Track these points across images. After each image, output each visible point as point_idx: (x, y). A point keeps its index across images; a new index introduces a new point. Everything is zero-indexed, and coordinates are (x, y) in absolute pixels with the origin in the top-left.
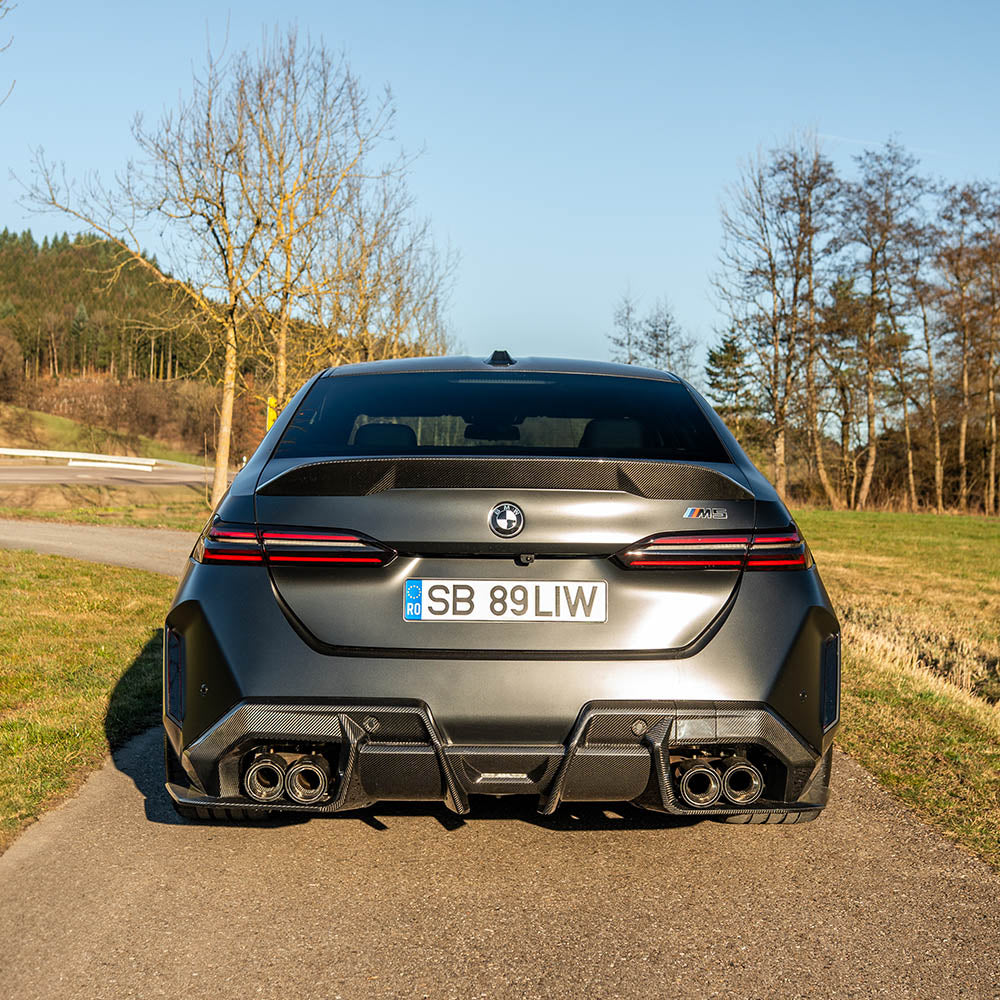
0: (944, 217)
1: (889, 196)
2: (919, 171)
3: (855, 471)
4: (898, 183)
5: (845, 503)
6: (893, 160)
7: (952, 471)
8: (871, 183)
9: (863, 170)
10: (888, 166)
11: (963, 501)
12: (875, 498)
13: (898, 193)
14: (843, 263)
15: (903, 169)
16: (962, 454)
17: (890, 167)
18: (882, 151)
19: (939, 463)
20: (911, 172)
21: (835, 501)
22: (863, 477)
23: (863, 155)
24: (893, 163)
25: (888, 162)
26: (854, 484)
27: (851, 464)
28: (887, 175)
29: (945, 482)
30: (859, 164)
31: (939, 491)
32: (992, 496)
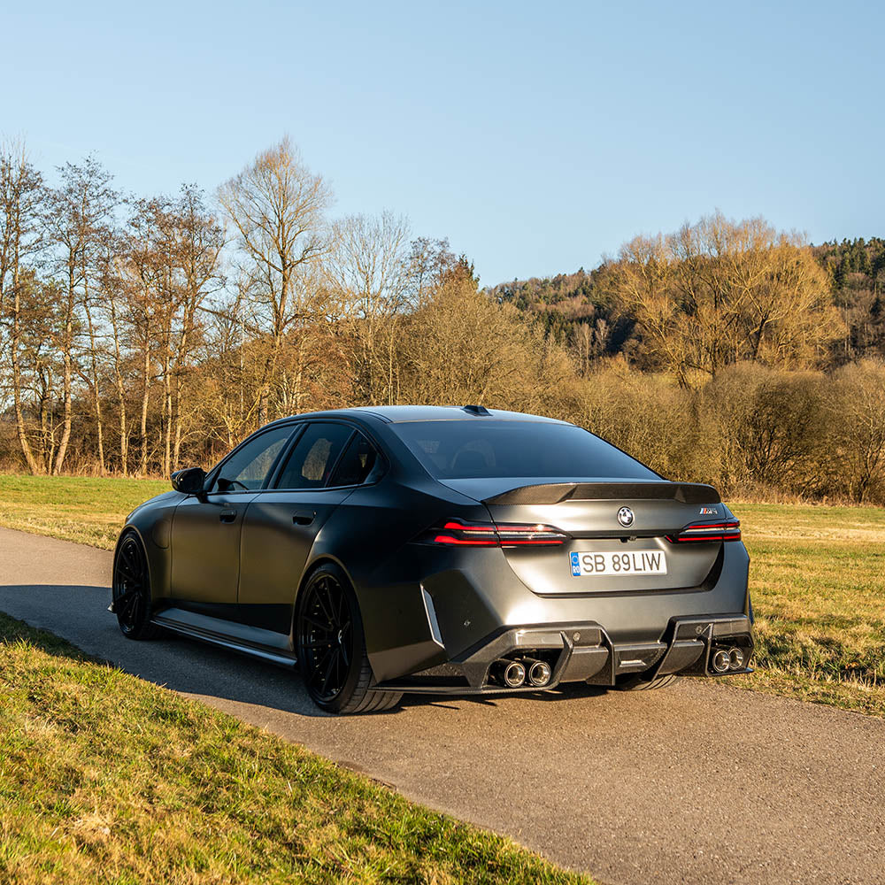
0: (133, 224)
1: (86, 203)
2: (113, 185)
3: (52, 440)
4: (95, 194)
5: (45, 469)
6: (91, 174)
7: (135, 441)
8: (71, 191)
9: (65, 179)
10: (86, 178)
11: (144, 466)
12: (71, 464)
13: (94, 202)
14: (43, 259)
15: (100, 182)
16: (144, 427)
17: (88, 180)
18: (82, 165)
19: (124, 434)
20: (106, 186)
21: (35, 467)
22: (59, 447)
23: (66, 166)
24: (91, 176)
25: (86, 175)
26: (52, 453)
27: (49, 434)
28: (86, 186)
29: (129, 451)
30: (61, 174)
31: (124, 459)
32: (168, 463)
